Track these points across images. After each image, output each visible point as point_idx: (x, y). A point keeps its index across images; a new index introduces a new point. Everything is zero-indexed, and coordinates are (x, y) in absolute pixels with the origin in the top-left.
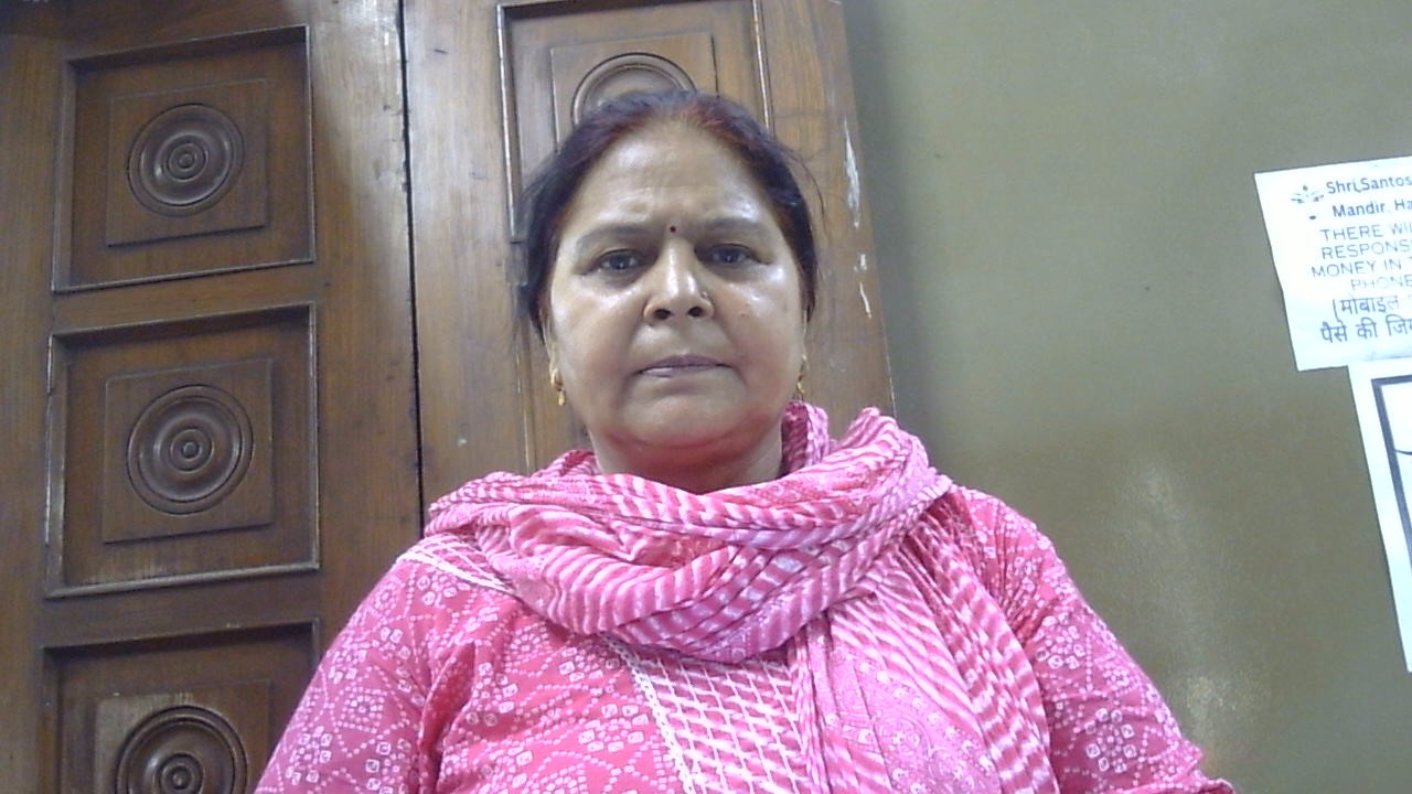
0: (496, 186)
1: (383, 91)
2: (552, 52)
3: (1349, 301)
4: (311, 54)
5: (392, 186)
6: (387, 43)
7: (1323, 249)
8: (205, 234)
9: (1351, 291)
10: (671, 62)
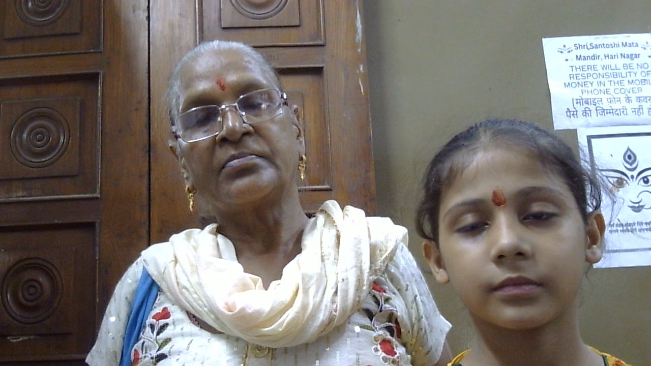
0: (190, 21)
3: (580, 99)
5: (141, 17)
7: (570, 75)
8: (51, 36)
9: (581, 94)
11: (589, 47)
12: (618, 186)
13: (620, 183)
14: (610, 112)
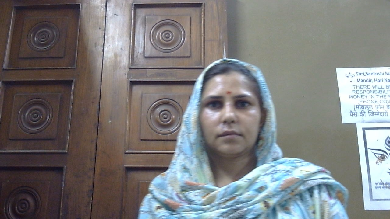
0: (127, 52)
1: (99, 23)
2: (146, 17)
3: (359, 106)
4: (81, 12)
5: (100, 49)
6: (102, 11)
7: (353, 91)
9: (359, 103)
10: (179, 23)
11: (365, 74)
12: (382, 159)
13: (382, 158)
14: (377, 114)
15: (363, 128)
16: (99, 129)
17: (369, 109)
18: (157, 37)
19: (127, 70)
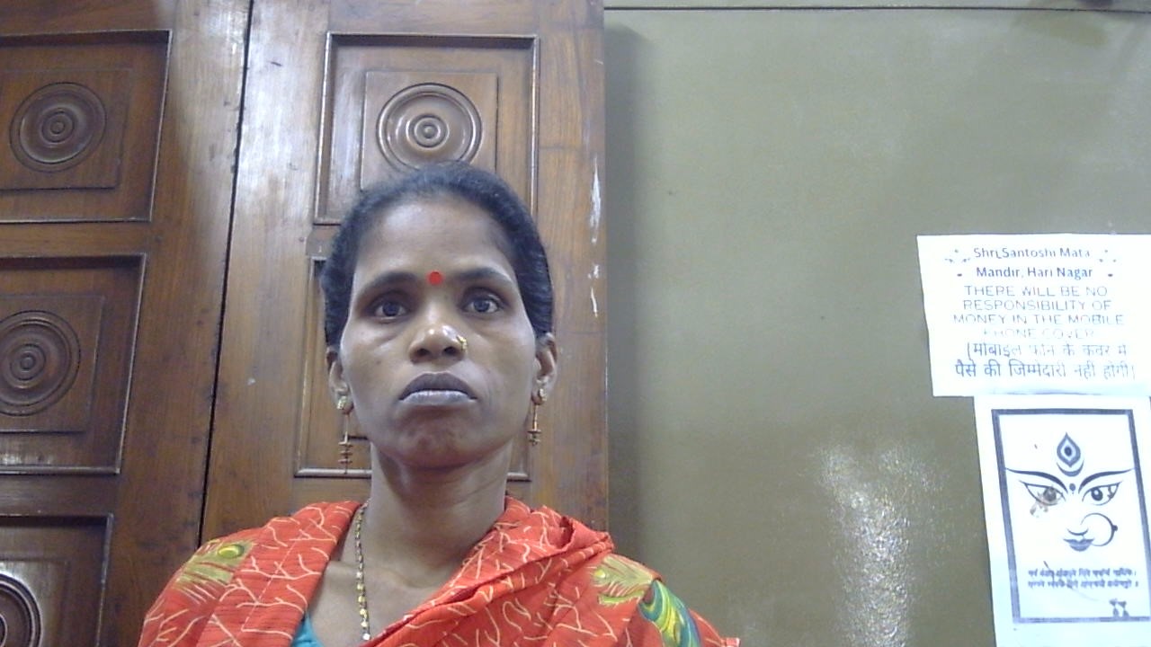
0: (307, 176)
1: (225, 88)
2: (367, 74)
3: (981, 345)
4: (171, 53)
5: (223, 167)
6: (234, 52)
7: (965, 301)
8: (67, 189)
9: (983, 337)
10: (462, 95)
11: (1001, 254)
12: (1047, 502)
13: (1050, 497)
14: (1035, 369)
15: (993, 411)
16: (217, 402)
17: (1012, 356)
18: (397, 132)
19: (308, 228)
